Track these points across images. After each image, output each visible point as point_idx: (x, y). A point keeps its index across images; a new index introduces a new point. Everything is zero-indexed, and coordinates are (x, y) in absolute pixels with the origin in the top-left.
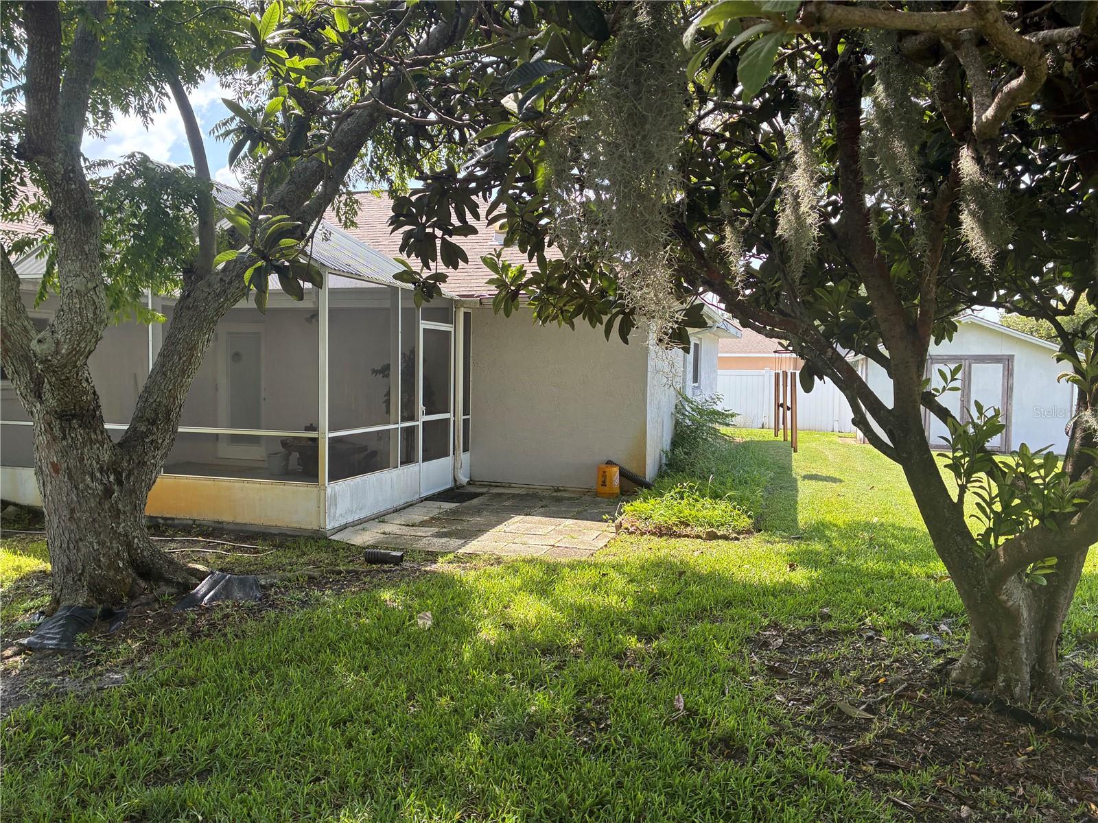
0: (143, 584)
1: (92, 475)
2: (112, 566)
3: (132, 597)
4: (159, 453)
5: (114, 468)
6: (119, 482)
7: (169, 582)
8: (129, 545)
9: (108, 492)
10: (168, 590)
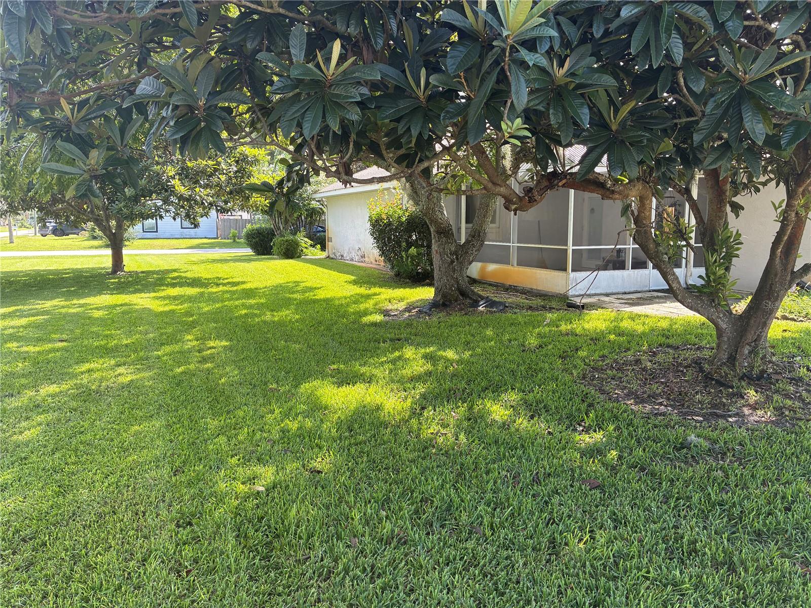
0: (461, 298)
1: (447, 255)
2: (451, 289)
3: (456, 301)
4: (475, 249)
5: (456, 253)
6: (457, 259)
7: (471, 298)
8: (458, 282)
9: (452, 262)
10: (468, 301)
